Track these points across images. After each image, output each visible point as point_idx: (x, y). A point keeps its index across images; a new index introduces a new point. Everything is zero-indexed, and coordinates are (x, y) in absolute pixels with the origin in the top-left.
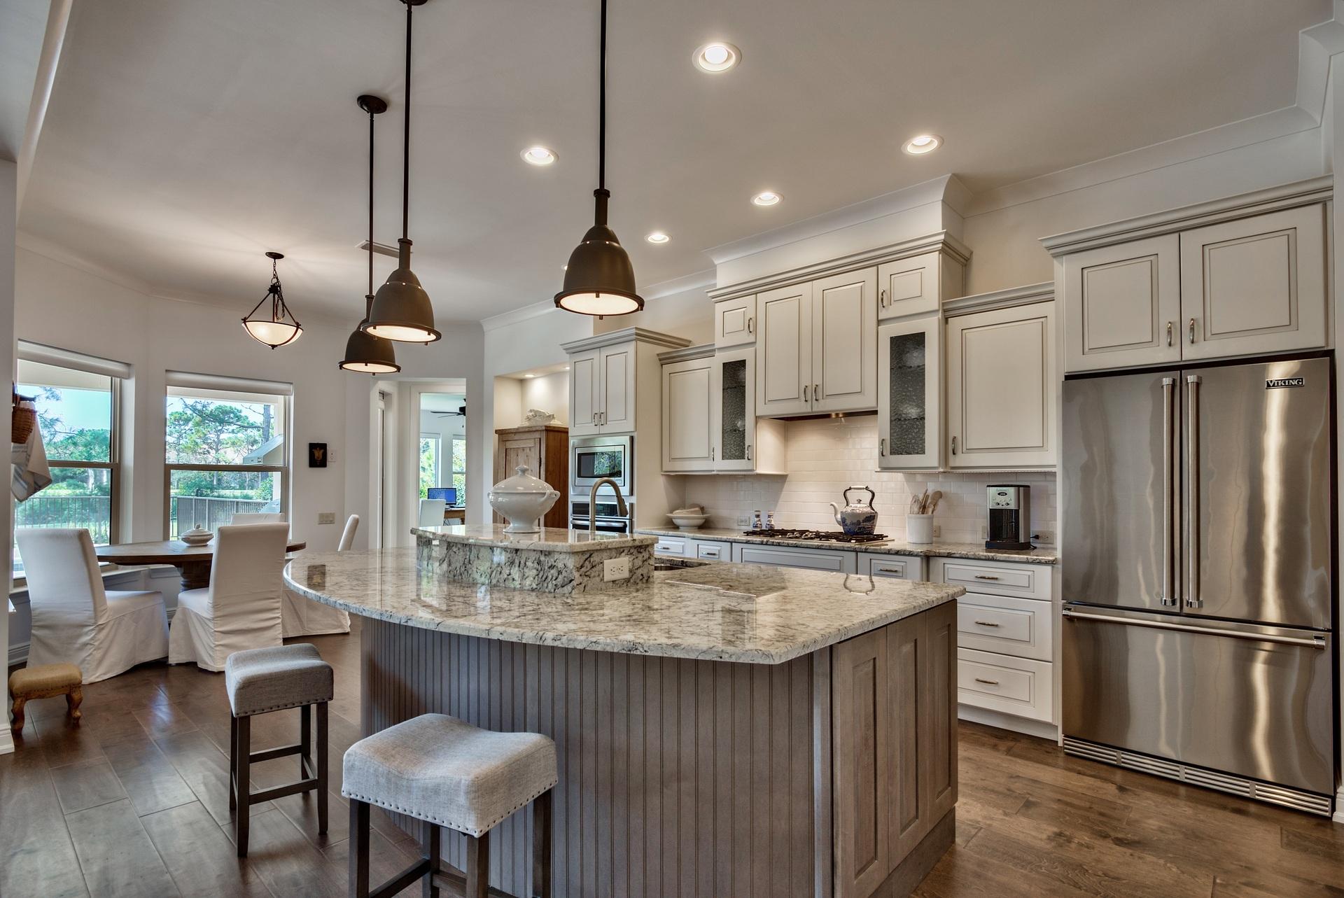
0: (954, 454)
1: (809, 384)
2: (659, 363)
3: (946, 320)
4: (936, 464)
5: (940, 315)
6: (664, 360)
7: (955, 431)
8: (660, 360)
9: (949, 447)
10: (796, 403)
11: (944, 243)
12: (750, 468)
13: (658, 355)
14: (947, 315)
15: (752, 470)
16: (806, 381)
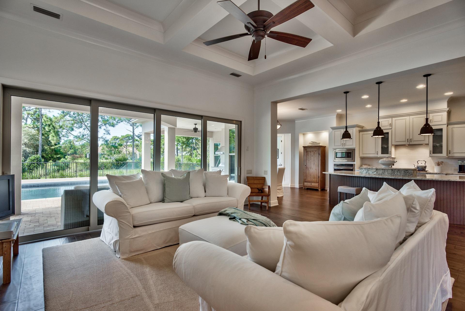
0: (450, 153)
1: (409, 138)
2: (359, 132)
3: (447, 126)
4: (446, 156)
5: (446, 125)
6: (360, 131)
7: (450, 148)
8: (359, 131)
9: (448, 152)
10: (405, 142)
11: (448, 110)
12: (390, 156)
13: (359, 130)
14: (448, 124)
15: (391, 157)
16: (408, 138)
